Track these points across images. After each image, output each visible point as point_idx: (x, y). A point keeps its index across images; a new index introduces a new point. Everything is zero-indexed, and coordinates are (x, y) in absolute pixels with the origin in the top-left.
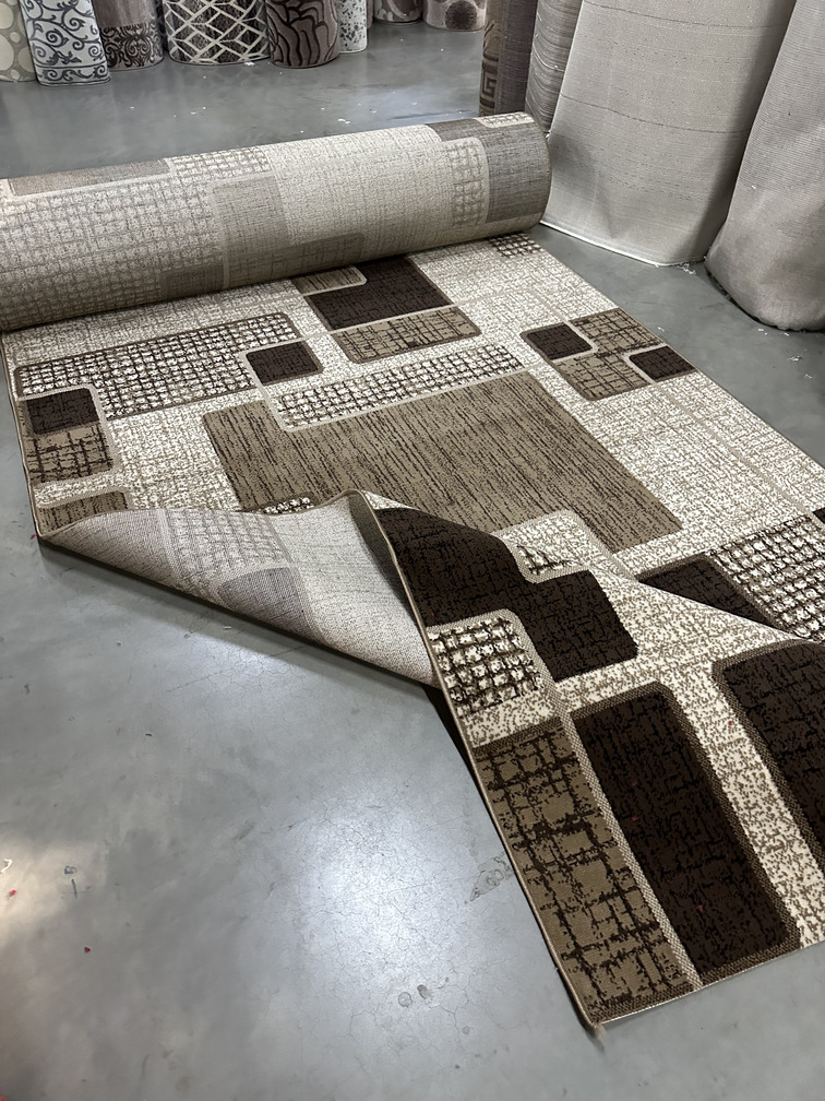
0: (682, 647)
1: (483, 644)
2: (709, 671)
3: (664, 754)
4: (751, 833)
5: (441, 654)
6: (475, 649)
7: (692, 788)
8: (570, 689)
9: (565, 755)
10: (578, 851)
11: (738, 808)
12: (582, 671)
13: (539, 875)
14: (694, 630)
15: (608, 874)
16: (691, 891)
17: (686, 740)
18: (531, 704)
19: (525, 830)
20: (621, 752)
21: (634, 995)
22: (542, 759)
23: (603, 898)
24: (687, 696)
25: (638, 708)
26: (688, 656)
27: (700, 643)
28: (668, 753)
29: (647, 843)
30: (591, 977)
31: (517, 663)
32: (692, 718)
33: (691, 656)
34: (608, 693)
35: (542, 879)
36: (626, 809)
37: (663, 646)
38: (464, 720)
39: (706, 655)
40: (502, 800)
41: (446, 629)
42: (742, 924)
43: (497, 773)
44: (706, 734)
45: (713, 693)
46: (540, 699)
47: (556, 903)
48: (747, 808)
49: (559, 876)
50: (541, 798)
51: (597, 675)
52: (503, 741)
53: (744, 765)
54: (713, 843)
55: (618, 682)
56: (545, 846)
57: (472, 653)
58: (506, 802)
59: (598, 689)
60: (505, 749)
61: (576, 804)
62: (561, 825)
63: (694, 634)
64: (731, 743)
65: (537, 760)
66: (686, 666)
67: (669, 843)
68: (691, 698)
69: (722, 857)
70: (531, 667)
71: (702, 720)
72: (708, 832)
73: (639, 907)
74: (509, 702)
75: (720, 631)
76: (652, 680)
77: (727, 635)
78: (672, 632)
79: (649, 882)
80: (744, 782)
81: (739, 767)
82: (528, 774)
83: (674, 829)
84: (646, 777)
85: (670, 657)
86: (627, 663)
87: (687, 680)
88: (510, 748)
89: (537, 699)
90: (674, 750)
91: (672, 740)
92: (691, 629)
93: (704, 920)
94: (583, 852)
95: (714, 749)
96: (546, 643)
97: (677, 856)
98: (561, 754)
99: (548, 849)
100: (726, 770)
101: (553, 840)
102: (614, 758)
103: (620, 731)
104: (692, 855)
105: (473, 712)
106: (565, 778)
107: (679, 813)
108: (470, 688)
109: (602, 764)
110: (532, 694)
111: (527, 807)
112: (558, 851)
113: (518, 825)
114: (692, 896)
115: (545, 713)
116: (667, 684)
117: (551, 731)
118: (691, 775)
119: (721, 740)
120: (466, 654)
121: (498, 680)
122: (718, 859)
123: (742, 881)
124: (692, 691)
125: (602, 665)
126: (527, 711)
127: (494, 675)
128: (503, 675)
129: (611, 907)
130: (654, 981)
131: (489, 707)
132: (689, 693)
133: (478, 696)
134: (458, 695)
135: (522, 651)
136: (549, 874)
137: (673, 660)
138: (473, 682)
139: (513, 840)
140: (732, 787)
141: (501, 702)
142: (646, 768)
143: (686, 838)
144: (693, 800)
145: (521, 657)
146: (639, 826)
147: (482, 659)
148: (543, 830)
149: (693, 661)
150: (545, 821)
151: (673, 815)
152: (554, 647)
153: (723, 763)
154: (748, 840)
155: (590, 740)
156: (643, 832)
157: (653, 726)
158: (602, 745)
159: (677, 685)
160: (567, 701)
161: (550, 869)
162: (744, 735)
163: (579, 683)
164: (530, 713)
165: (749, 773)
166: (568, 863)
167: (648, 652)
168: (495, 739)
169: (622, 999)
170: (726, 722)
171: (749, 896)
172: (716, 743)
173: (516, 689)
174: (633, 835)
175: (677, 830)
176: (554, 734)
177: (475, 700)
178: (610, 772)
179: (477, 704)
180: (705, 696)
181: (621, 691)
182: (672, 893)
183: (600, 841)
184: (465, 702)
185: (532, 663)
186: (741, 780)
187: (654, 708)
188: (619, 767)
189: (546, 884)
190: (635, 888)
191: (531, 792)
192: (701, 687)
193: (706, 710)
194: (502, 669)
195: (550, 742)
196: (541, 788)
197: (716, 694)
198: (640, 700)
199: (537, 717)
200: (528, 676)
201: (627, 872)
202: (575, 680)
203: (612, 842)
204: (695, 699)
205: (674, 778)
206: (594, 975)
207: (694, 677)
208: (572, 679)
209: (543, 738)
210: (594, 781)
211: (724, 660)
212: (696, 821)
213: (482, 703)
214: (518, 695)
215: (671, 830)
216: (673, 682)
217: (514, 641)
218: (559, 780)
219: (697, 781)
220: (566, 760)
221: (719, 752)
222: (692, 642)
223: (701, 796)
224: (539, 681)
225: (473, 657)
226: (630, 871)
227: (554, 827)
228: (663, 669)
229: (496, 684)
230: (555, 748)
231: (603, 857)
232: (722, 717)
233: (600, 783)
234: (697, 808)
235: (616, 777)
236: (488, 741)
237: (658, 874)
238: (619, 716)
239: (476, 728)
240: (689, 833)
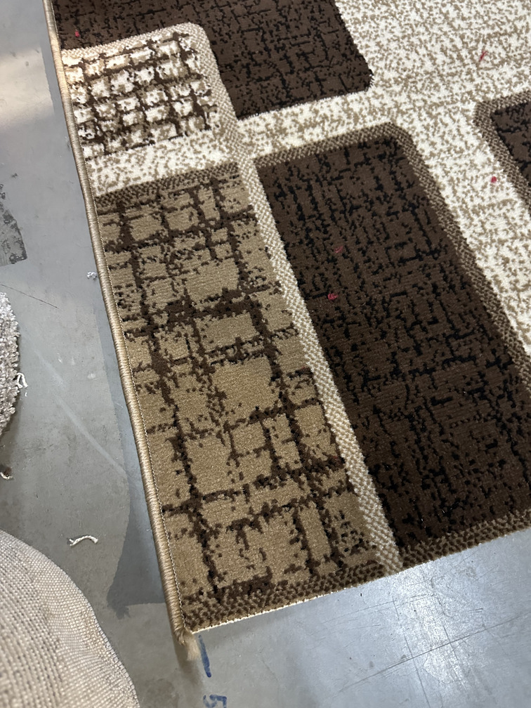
0: (437, 80)
1: (140, 67)
2: (471, 114)
3: (388, 214)
4: (519, 324)
5: (76, 83)
6: (126, 74)
7: (429, 260)
8: (258, 129)
9: (237, 209)
10: (232, 341)
11: (501, 289)
12: (283, 105)
13: (157, 377)
14: (460, 58)
15: (273, 379)
16: (411, 409)
17: (424, 198)
18: (197, 147)
19: (151, 310)
20: (324, 209)
21: (276, 580)
22: (201, 214)
23: (257, 416)
24: (433, 144)
25: (357, 157)
26: (444, 92)
27: (463, 77)
28: (396, 213)
29: (347, 334)
30: (205, 545)
31: (186, 93)
32: (436, 172)
33: (447, 93)
34: (315, 135)
35: (161, 384)
36: (321, 286)
37: (409, 77)
38: (92, 163)
39: (470, 93)
40: (125, 266)
41: (91, 53)
42: (491, 465)
43: (125, 229)
44: (455, 192)
45: (473, 141)
46: (211, 141)
47: (176, 424)
48: (515, 289)
49: (189, 382)
50: (188, 265)
51: (304, 111)
52: (145, 188)
53: (511, 234)
54: (457, 337)
55: (333, 121)
56: (179, 335)
57: (122, 80)
58: (130, 270)
59: (301, 129)
60: (145, 198)
61: (243, 276)
62: (212, 305)
63: (458, 63)
64: (492, 206)
65: (192, 214)
66: (437, 105)
67: (383, 335)
68: (439, 146)
69: (472, 358)
70: (206, 98)
71: (452, 174)
72: (449, 321)
73: (315, 431)
74: (165, 143)
75: (496, 62)
76: (385, 120)
77: (505, 68)
78: (426, 59)
79: (341, 392)
80: (510, 255)
81: (502, 236)
82: (174, 234)
83: (394, 314)
84: (358, 242)
85: (417, 92)
86: (351, 97)
87: (436, 124)
88: (153, 197)
89: (206, 140)
90: (404, 210)
91: (404, 198)
92: (455, 56)
93: (425, 458)
94: (239, 343)
95: (465, 212)
96: (237, 67)
97: (394, 354)
98: (229, 207)
99: (183, 340)
100: (483, 238)
101: (194, 325)
102: (310, 217)
103: (325, 183)
104: (420, 353)
105: (107, 153)
106: (233, 241)
107: (404, 293)
108: (108, 123)
109: (292, 224)
110: (200, 134)
111: (163, 278)
112: (198, 342)
113: (142, 303)
114: (410, 417)
115: (217, 157)
116: (405, 126)
117: (220, 178)
118: (429, 243)
119: (477, 201)
120: (113, 82)
121: (152, 114)
122: (463, 360)
123: (500, 397)
124: (442, 137)
125: (314, 97)
126: (190, 154)
127: (147, 107)
128: (162, 108)
129: (267, 431)
130: (315, 557)
131: (133, 148)
132: (437, 139)
133: (118, 133)
134: (89, 131)
135: (199, 77)
136: (174, 378)
137: (420, 97)
138: (116, 115)
139: (128, 325)
140: (492, 262)
141: (152, 142)
142: (359, 231)
143: (412, 328)
144: (428, 276)
145: (195, 85)
146: (337, 308)
147: (134, 90)
148: (182, 311)
149: (449, 100)
150: (187, 298)
151: (397, 295)
152: (249, 73)
153: (479, 230)
154: (513, 334)
155: (278, 191)
156: (343, 318)
157: (377, 178)
158: (295, 199)
159: (419, 128)
160: (251, 144)
161: (177, 369)
162: (513, 195)
163: (272, 122)
164: (194, 156)
165: (517, 244)
166: (210, 361)
167: (386, 85)
168: (131, 183)
169: (250, 587)
170: (488, 179)
171: (510, 421)
172: (470, 205)
173: (178, 127)
174: (325, 321)
175: (398, 317)
176: (225, 181)
177: (113, 138)
178: (303, 234)
179: (116, 144)
180: (459, 144)
181: (335, 134)
182: (376, 411)
183: (271, 328)
184: (99, 140)
185: (209, 93)
186: (505, 252)
187: (381, 157)
188: (317, 228)
189: (166, 392)
190: (316, 400)
191: (174, 256)
192: (455, 132)
193: (458, 161)
194: (162, 101)
195: (216, 192)
196: (191, 253)
197: (476, 143)
198: (362, 146)
199: (203, 161)
200: (198, 111)
201: (306, 377)
202: (268, 117)
203: (290, 331)
204: (445, 148)
205: (402, 245)
206: (212, 543)
207: (447, 120)
208: (264, 115)
209: (207, 186)
210: (276, 245)
211: (495, 102)
212: (431, 305)
213: (124, 143)
214: (180, 135)
215: (388, 316)
216: (414, 124)
217: (190, 62)
218: (222, 242)
219: (436, 251)
220: (237, 216)
221: (474, 217)
222: (453, 75)
223: (442, 270)
224: (214, 118)
225: (122, 87)
226: (311, 374)
227: (200, 307)
228: (403, 108)
229: (150, 119)
230: (223, 198)
231: (271, 353)
232: (483, 172)
233: (285, 248)
234: (435, 287)
235: (311, 241)
236: (120, 186)
237: (358, 380)
238: (327, 165)
239: (105, 171)
240: (418, 322)
